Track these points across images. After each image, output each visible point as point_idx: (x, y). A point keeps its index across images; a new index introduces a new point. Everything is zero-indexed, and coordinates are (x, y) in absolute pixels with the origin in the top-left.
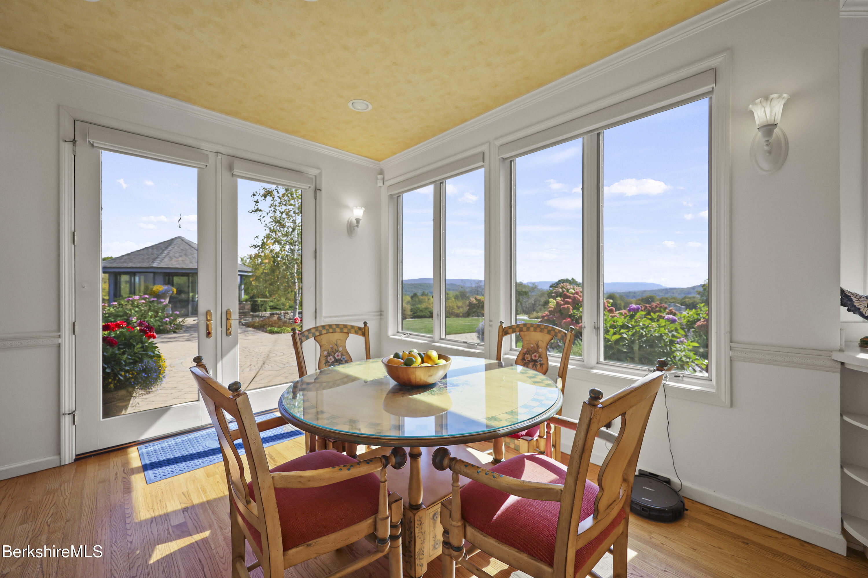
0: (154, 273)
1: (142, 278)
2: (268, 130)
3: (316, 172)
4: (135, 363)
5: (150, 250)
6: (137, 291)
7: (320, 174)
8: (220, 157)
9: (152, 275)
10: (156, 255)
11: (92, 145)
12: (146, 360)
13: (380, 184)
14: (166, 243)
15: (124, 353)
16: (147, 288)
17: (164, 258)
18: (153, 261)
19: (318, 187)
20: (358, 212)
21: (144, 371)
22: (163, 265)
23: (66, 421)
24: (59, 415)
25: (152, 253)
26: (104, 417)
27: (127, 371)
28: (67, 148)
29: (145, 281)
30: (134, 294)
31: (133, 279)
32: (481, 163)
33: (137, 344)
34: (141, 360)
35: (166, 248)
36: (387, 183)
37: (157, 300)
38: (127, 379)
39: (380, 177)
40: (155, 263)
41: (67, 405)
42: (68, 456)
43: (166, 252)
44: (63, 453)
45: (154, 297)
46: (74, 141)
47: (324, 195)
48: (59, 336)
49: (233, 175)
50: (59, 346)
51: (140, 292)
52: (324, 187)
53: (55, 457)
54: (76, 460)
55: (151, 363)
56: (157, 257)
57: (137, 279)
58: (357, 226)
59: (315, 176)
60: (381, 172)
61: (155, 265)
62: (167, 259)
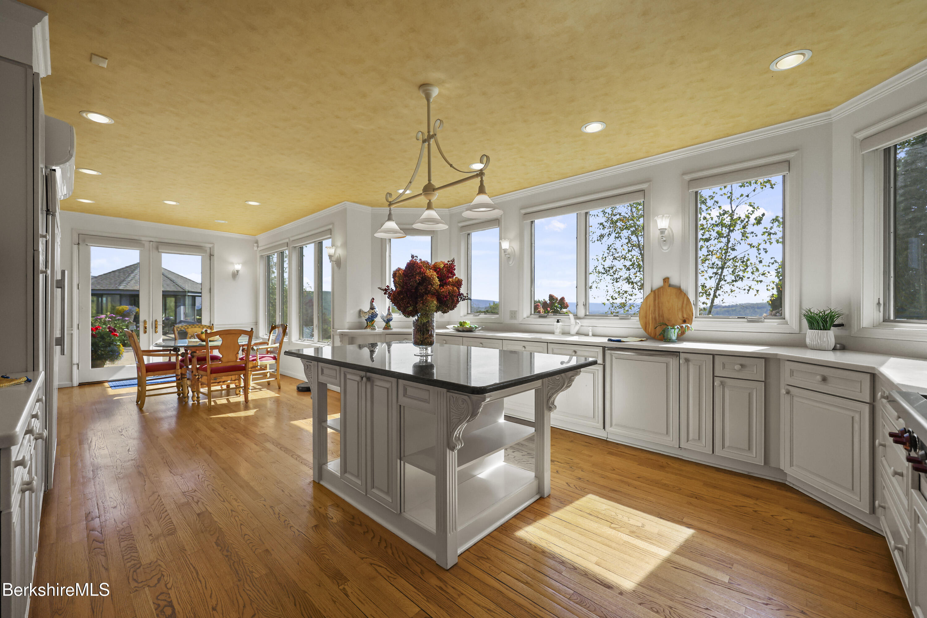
0: (121, 296)
1: (109, 299)
2: (180, 227)
3: (210, 246)
4: (106, 347)
5: (117, 273)
6: (104, 311)
7: (213, 247)
8: (151, 243)
9: (118, 297)
10: (122, 279)
11: (87, 245)
12: (112, 346)
13: (255, 248)
14: (132, 267)
15: (100, 341)
16: (113, 308)
17: (130, 281)
18: (120, 284)
19: (212, 253)
20: (238, 267)
21: (111, 351)
22: (129, 288)
23: (75, 367)
24: (72, 364)
25: (119, 277)
26: (92, 368)
27: (102, 351)
28: (75, 247)
29: (112, 301)
30: (102, 313)
31: (100, 299)
32: (286, 248)
33: (108, 337)
34: (110, 346)
35: (132, 272)
36: (260, 249)
37: (122, 319)
38: (102, 355)
39: (255, 245)
40: (122, 286)
41: (75, 360)
42: (76, 383)
43: (132, 275)
44: (73, 382)
45: (120, 317)
46: (79, 244)
47: (216, 258)
48: (72, 330)
49: (159, 252)
50: (72, 334)
51: (107, 312)
52: (216, 253)
53: (70, 383)
54: (79, 385)
55: (115, 348)
56: (123, 281)
57: (104, 299)
58: (237, 274)
59: (210, 248)
60: (257, 242)
61: (121, 288)
62: (133, 281)
